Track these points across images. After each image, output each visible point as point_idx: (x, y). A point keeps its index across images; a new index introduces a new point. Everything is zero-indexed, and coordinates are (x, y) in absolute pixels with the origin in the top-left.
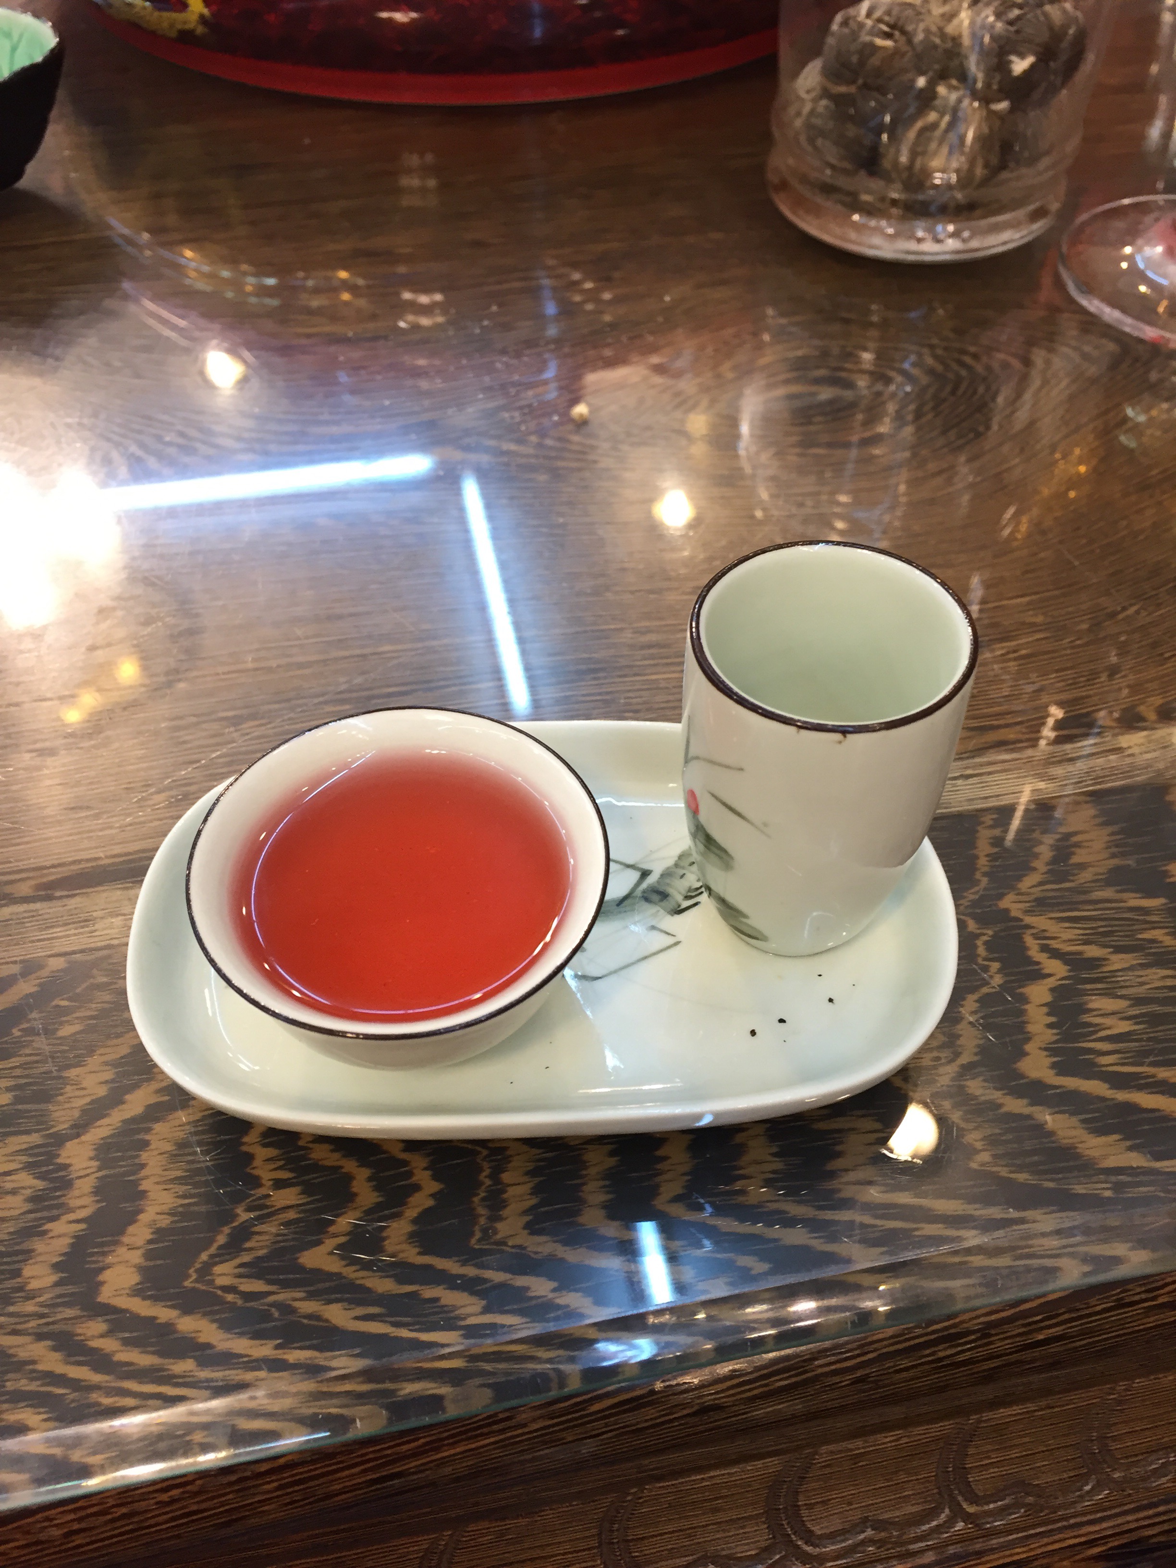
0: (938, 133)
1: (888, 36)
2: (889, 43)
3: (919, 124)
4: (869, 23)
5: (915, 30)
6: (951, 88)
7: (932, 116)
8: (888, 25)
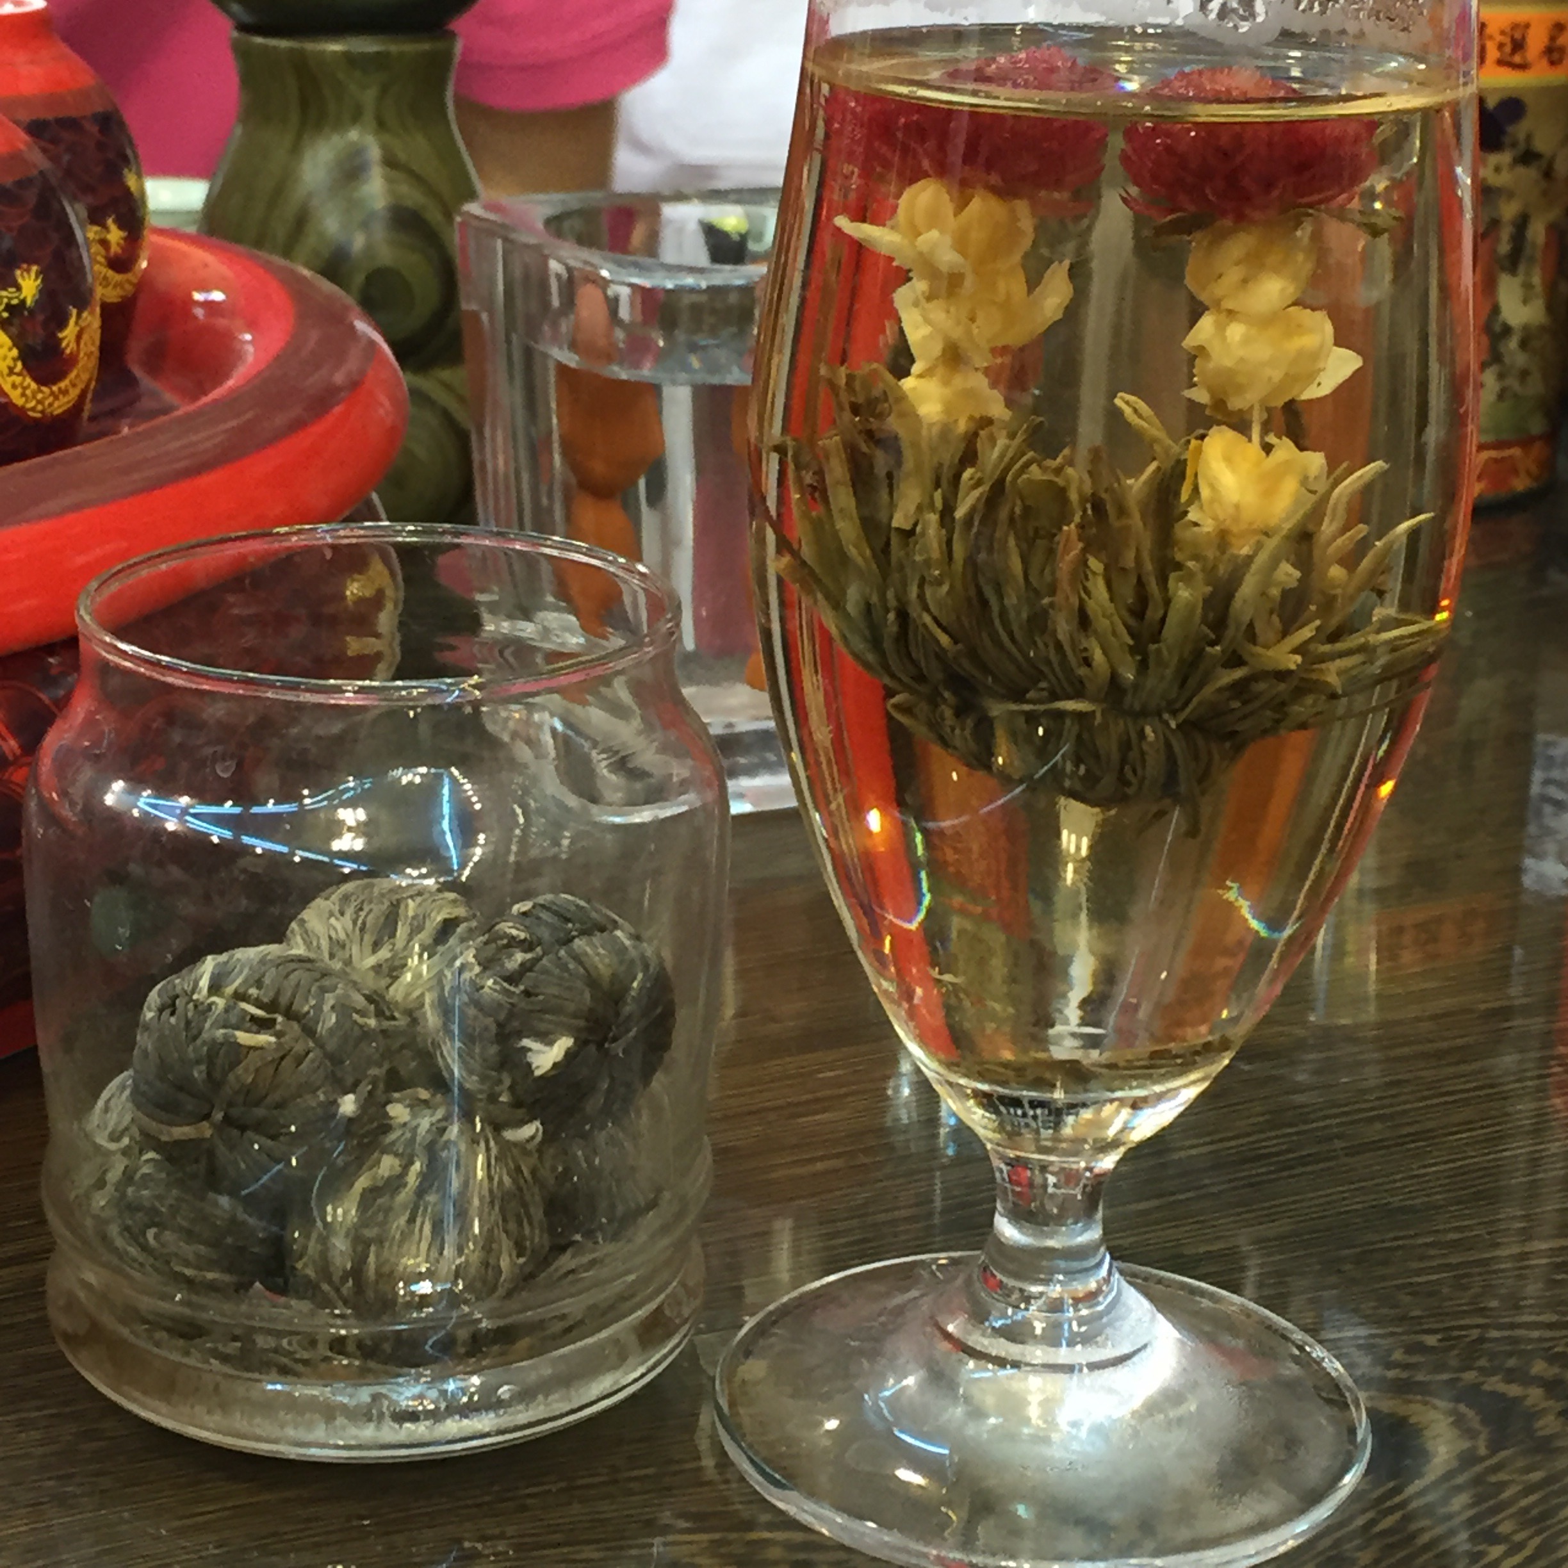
0: (405, 1195)
1: (262, 1025)
2: (265, 1039)
3: (362, 1183)
4: (220, 1002)
5: (318, 1008)
6: (417, 1105)
7: (388, 1165)
8: (258, 1004)
